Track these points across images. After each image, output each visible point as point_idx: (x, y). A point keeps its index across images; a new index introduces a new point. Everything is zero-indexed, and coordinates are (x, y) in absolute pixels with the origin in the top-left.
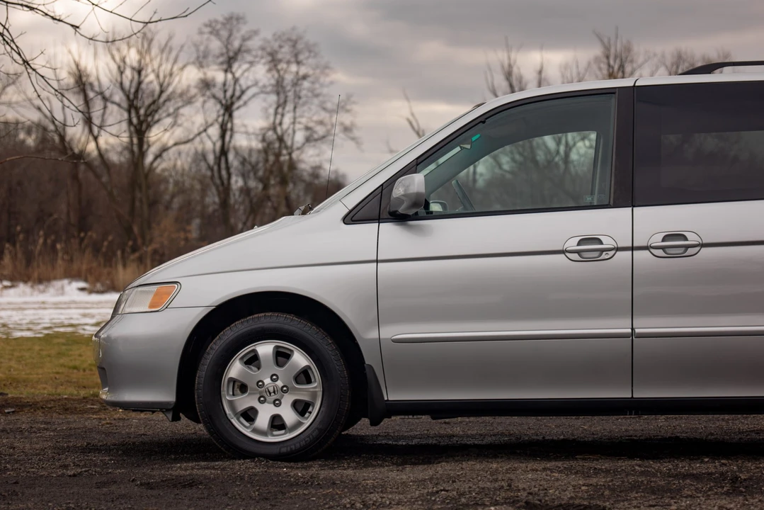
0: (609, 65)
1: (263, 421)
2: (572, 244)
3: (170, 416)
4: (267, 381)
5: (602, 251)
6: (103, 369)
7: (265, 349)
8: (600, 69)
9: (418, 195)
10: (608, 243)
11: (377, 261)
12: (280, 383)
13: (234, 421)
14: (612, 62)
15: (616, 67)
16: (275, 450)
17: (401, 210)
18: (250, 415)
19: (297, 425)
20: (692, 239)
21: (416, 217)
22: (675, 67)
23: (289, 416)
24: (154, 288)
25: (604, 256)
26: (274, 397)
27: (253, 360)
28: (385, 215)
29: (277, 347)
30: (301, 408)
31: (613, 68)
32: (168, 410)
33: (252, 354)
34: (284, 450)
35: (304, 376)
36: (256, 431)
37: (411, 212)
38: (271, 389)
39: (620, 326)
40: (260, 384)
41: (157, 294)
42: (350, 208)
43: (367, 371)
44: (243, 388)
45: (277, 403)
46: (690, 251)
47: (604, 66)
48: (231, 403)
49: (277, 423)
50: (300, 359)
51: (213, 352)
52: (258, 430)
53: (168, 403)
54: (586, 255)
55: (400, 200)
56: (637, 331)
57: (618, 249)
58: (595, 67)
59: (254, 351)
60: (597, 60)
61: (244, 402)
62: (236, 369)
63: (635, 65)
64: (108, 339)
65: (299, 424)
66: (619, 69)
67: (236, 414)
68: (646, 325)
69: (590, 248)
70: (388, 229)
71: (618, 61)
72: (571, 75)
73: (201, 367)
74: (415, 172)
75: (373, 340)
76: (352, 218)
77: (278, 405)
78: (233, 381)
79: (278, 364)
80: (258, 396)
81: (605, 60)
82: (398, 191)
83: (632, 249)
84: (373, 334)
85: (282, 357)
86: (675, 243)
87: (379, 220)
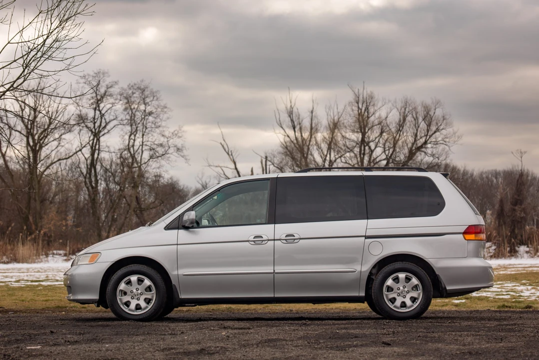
0: (359, 107)
1: (133, 306)
2: (251, 238)
3: (96, 304)
4: (135, 291)
5: (263, 241)
6: (70, 287)
7: (134, 278)
8: (353, 110)
9: (193, 219)
10: (265, 238)
11: (177, 244)
12: (139, 292)
13: (122, 306)
14: (360, 106)
15: (363, 109)
16: (138, 317)
17: (186, 225)
18: (127, 304)
19: (146, 308)
20: (297, 236)
21: (193, 227)
22: (403, 109)
23: (143, 304)
24: (91, 255)
25: (263, 243)
26: (137, 297)
27: (129, 283)
28: (180, 227)
29: (138, 277)
30: (148, 301)
31: (361, 110)
32: (95, 302)
33: (129, 280)
34: (141, 317)
35: (149, 289)
36: (130, 310)
37: (191, 226)
38: (136, 294)
39: (270, 269)
40: (132, 292)
41: (92, 257)
42: (167, 224)
43: (173, 287)
44: (125, 293)
45: (138, 299)
46: (296, 241)
47: (355, 109)
48: (120, 299)
49: (138, 307)
50: (147, 282)
51: (114, 280)
52: (131, 310)
53: (95, 300)
54: (256, 242)
55: (186, 221)
56: (276, 271)
57: (269, 240)
58: (349, 109)
59: (130, 279)
60: (350, 103)
61: (126, 299)
62: (122, 286)
63: (376, 108)
64: (71, 275)
65: (147, 307)
66: (365, 110)
67: (122, 304)
68: (279, 269)
69: (258, 240)
70: (182, 232)
71: (365, 105)
72: (334, 114)
73: (109, 285)
74: (192, 211)
75: (175, 275)
76: (168, 228)
77: (139, 300)
78: (121, 291)
79: (139, 284)
80: (131, 296)
81: (356, 105)
82: (186, 217)
83: (274, 240)
84: (176, 273)
85: (140, 281)
86: (290, 238)
87: (178, 228)
